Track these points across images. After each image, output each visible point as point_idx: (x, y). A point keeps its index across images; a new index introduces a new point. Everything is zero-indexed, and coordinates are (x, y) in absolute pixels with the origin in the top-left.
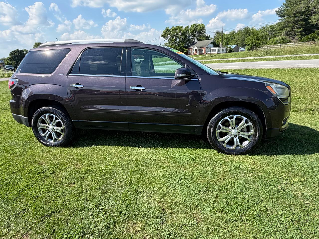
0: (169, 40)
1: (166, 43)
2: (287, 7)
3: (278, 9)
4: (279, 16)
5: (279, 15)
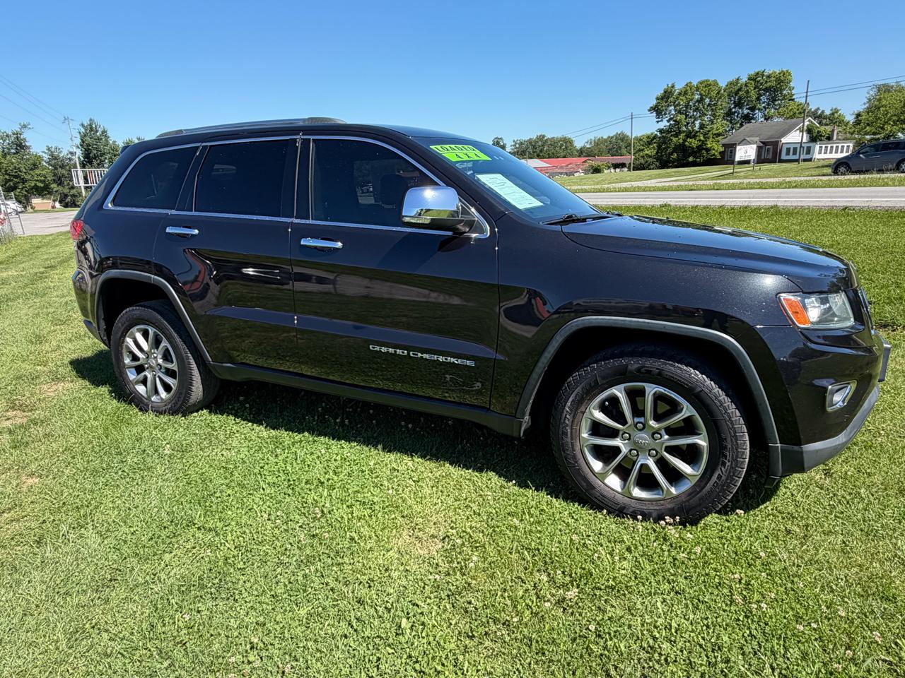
0: (668, 121)
1: (661, 131)
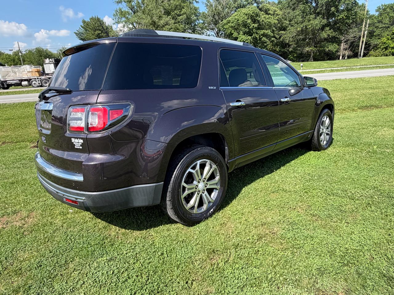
2: (86, 30)
3: (77, 31)
4: (80, 39)
5: (79, 37)
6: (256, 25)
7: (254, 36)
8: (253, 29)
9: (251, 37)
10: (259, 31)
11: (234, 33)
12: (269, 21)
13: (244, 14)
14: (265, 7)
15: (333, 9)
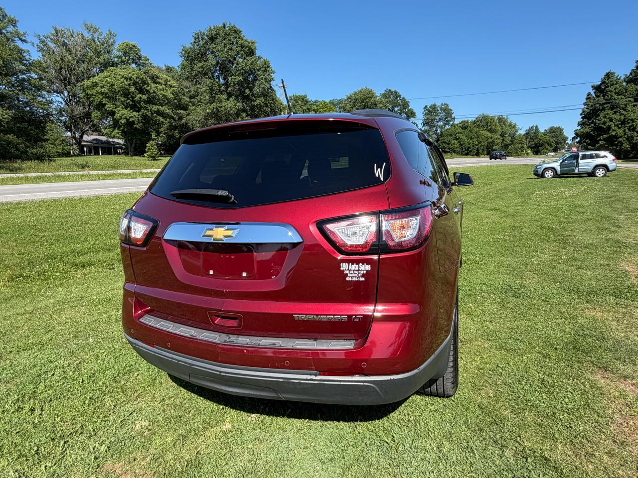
6: (144, 97)
7: (143, 113)
8: (140, 103)
9: (137, 114)
10: (150, 107)
11: (107, 104)
12: (164, 93)
13: (123, 77)
14: (150, 71)
15: (247, 91)
